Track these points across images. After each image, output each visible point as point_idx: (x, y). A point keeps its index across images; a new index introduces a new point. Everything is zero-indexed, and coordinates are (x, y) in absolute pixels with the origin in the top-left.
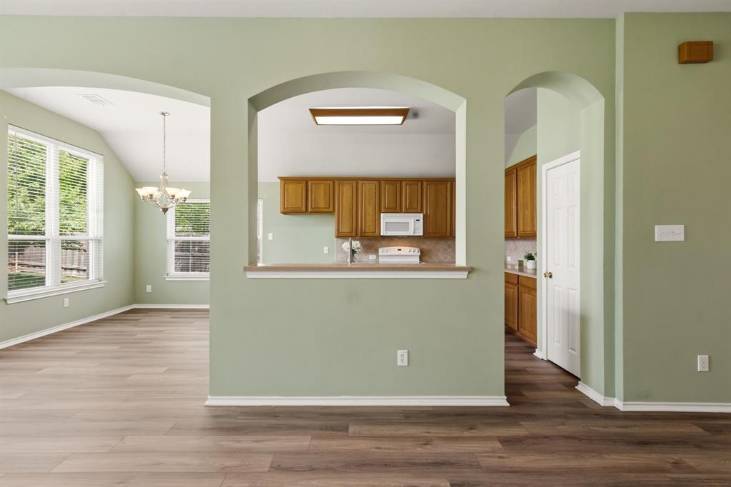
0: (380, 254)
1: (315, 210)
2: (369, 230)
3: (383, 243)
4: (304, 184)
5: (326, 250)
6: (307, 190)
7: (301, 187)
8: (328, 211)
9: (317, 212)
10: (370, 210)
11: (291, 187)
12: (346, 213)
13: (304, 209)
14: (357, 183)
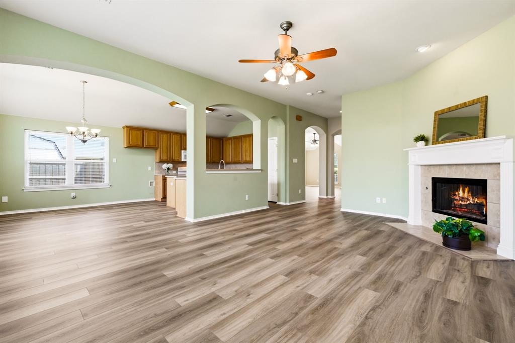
0: (179, 170)
1: (148, 146)
2: (176, 159)
3: (180, 165)
4: (141, 132)
5: (149, 168)
6: (143, 135)
7: (139, 133)
8: (155, 148)
9: (149, 148)
10: (177, 148)
11: (134, 132)
12: (165, 149)
13: (141, 145)
14: (170, 134)
